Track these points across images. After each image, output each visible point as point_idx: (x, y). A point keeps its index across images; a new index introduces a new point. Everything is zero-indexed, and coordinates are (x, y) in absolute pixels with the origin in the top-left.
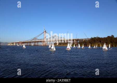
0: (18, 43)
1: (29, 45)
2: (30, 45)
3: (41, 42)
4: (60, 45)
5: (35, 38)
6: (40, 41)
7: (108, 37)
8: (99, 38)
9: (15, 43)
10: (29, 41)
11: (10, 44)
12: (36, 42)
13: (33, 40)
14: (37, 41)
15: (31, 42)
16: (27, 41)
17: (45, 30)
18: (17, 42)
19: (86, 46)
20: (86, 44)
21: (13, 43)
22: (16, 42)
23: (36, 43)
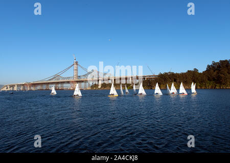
0: (23, 85)
1: (44, 88)
2: (46, 90)
3: (68, 82)
4: (105, 87)
5: (57, 76)
6: (67, 80)
7: (189, 71)
8: (173, 74)
9: (16, 86)
10: (45, 82)
11: (6, 88)
12: (58, 83)
13: (52, 79)
14: (61, 80)
15: (49, 83)
16: (41, 82)
17: (75, 61)
18: (21, 83)
19: (151, 89)
20: (150, 86)
21: (13, 86)
22: (19, 84)
23: (60, 85)
